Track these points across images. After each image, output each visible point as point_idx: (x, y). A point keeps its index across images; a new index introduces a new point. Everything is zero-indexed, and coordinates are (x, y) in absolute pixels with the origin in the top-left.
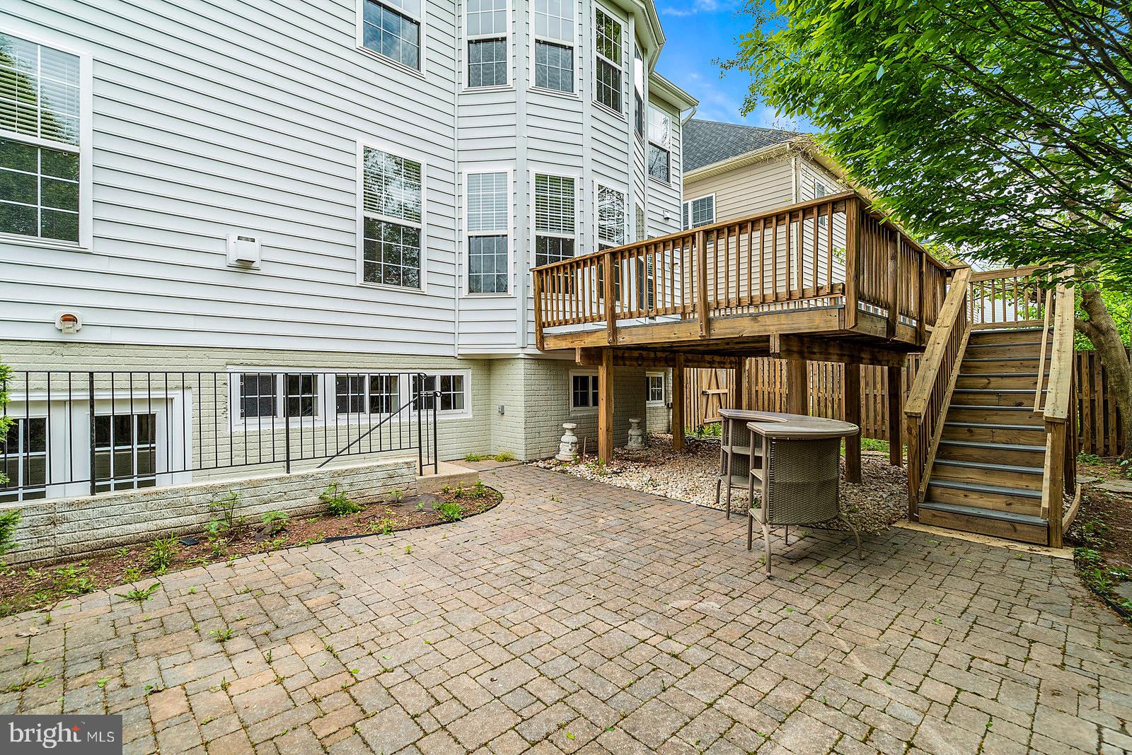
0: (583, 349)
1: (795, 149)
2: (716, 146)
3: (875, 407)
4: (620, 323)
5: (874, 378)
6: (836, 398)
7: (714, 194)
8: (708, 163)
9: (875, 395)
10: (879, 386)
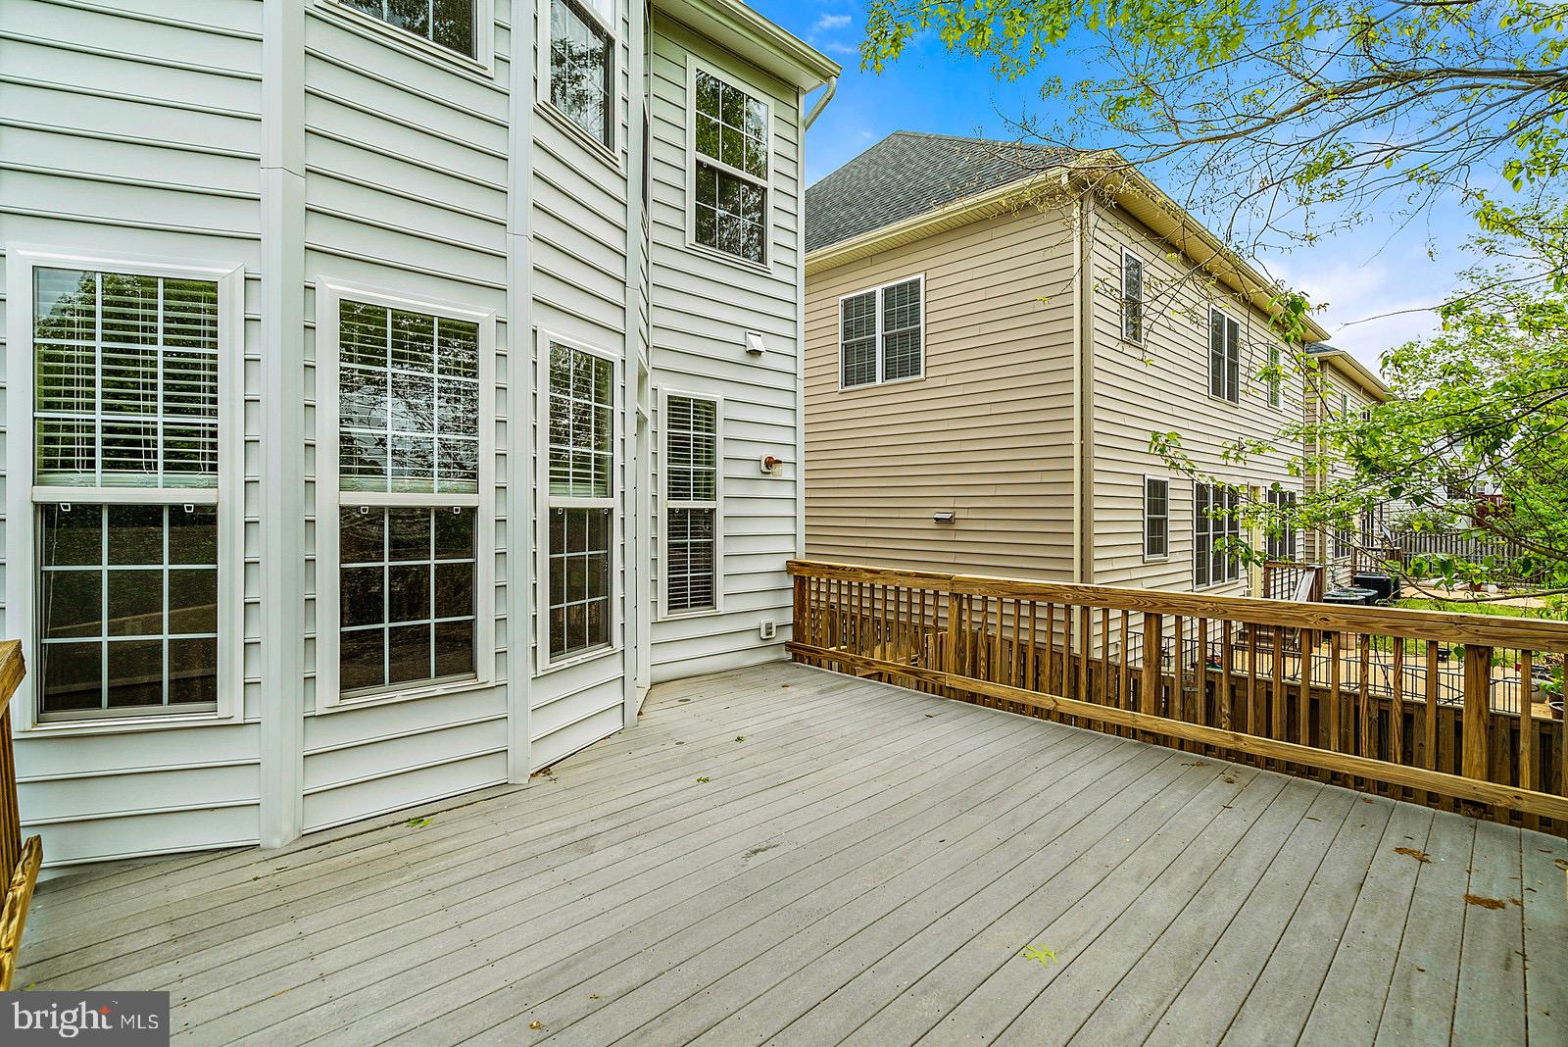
1: (1078, 184)
2: (933, 179)
7: (921, 276)
8: (911, 213)
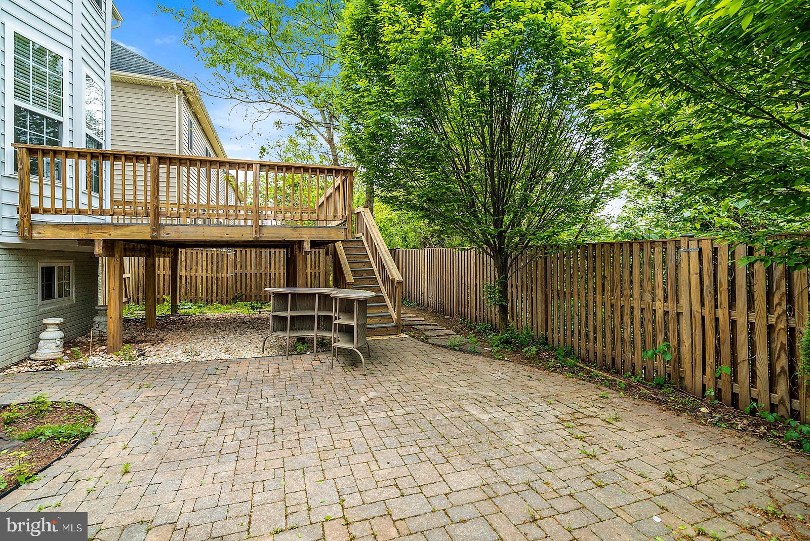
0: (105, 241)
3: (246, 281)
4: (163, 221)
5: (246, 263)
6: (220, 277)
9: (246, 274)
10: (248, 268)
